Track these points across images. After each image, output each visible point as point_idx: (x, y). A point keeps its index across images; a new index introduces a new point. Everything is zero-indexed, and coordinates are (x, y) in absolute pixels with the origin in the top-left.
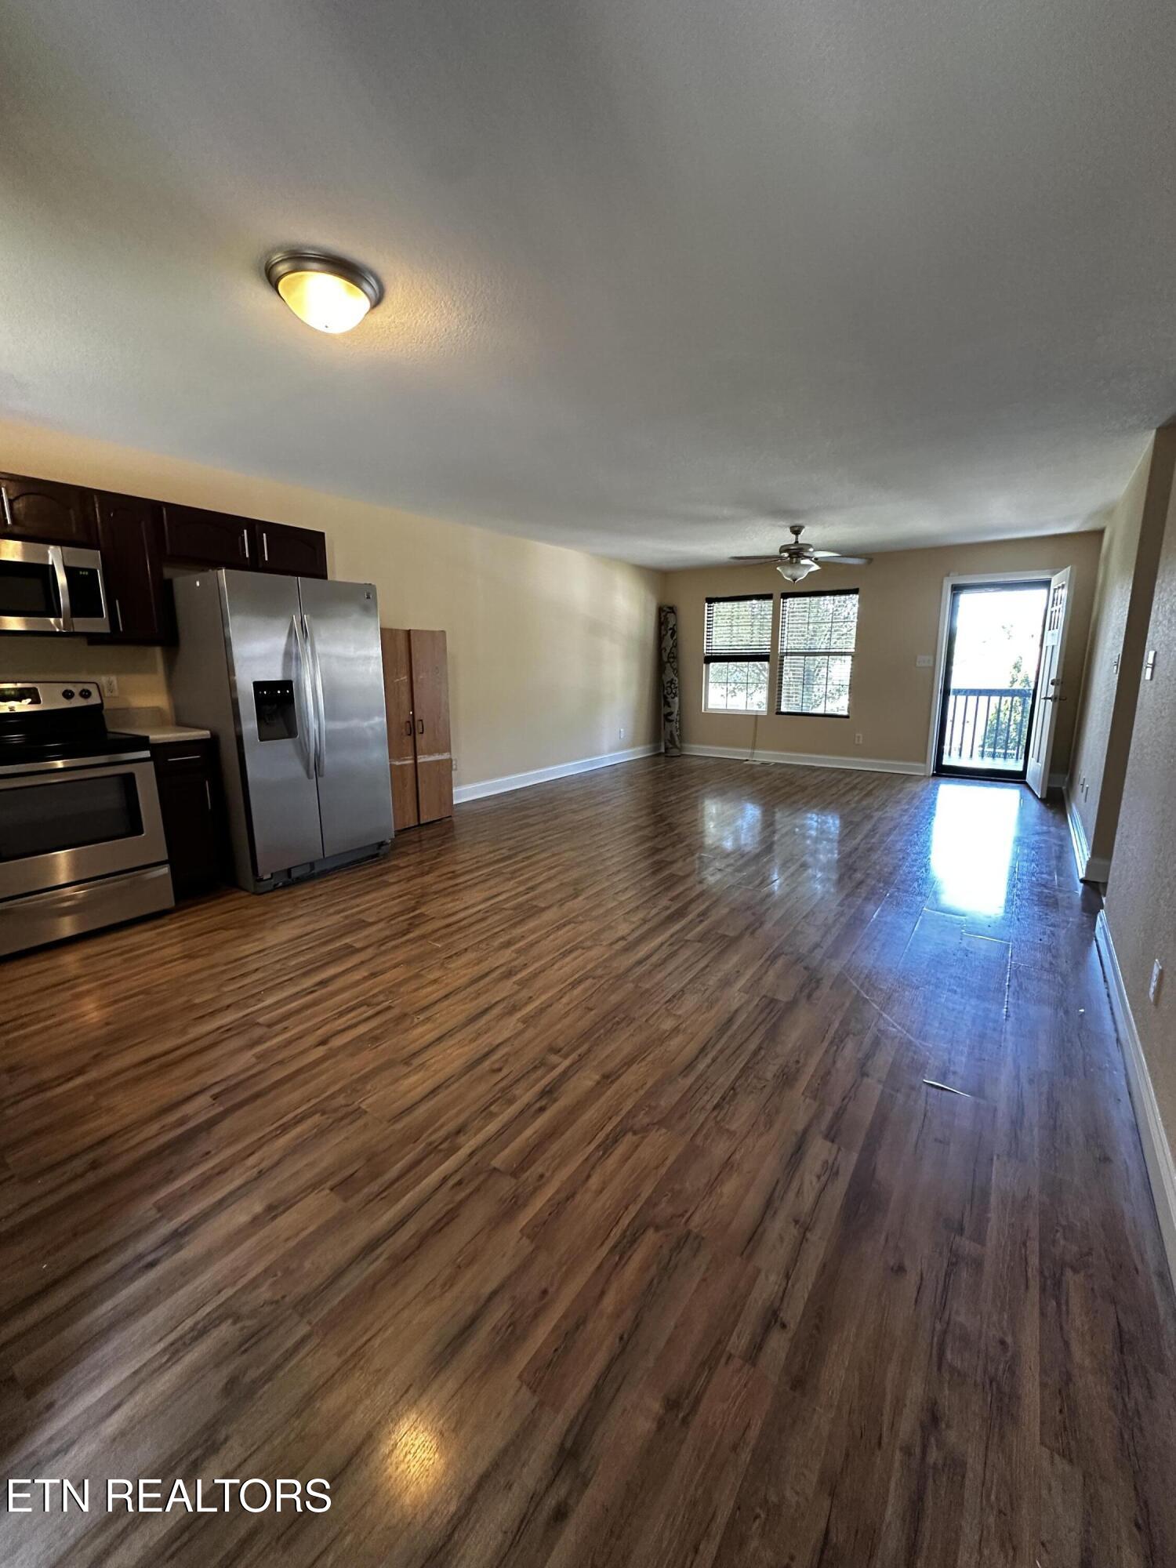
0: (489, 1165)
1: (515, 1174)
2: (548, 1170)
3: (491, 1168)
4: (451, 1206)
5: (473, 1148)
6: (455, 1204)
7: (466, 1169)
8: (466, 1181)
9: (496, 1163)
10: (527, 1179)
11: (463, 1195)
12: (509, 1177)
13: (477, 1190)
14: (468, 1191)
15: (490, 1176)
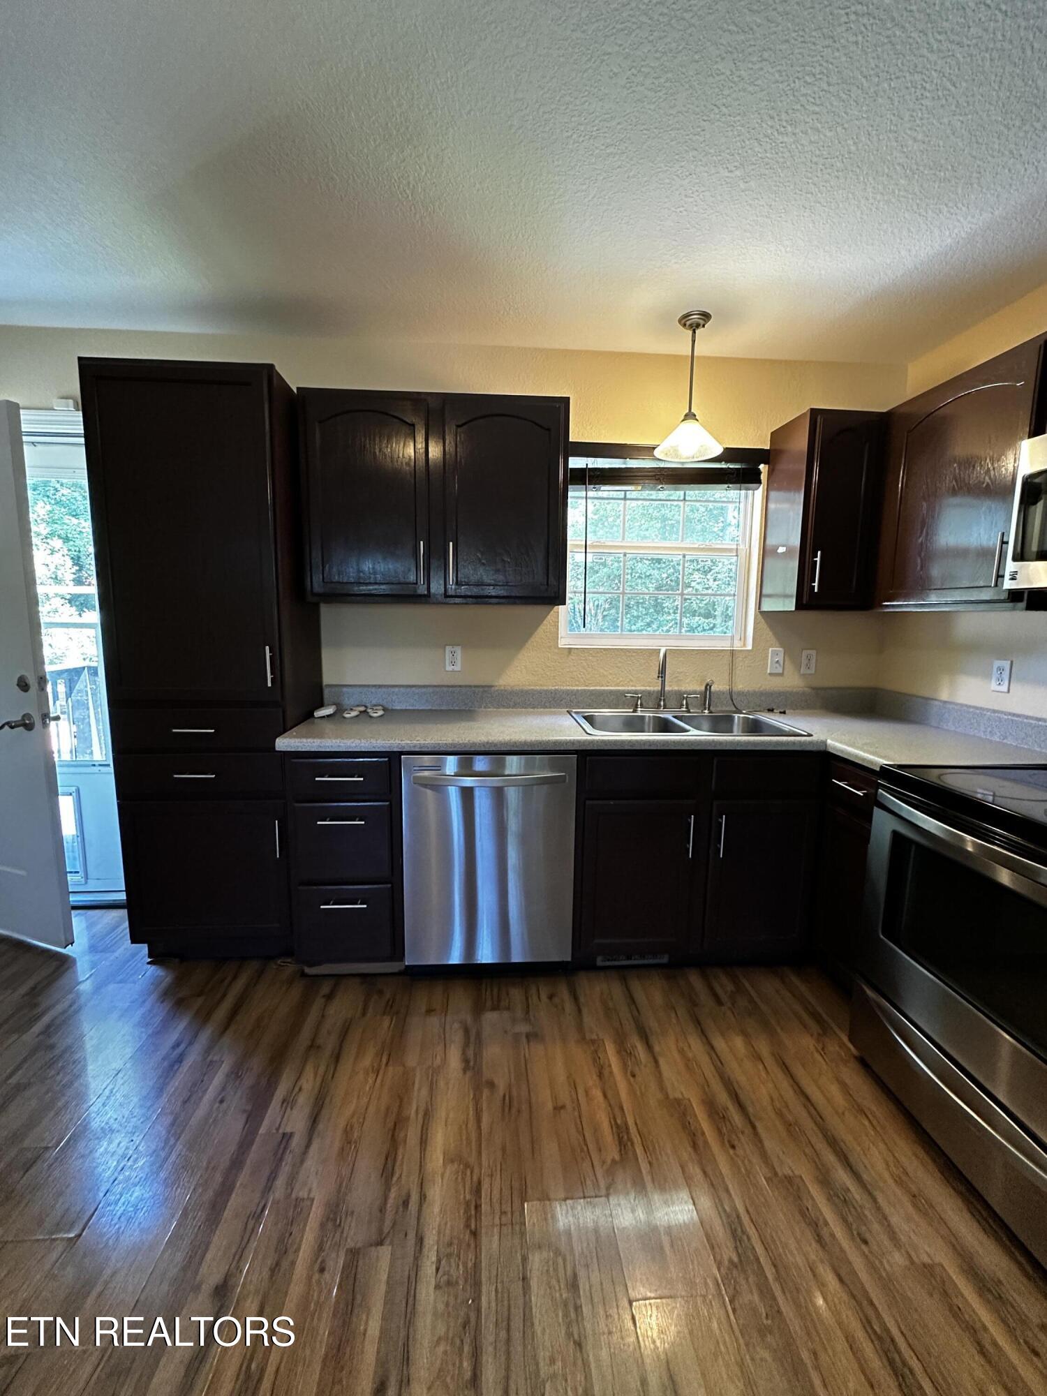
0: (392, 1243)
1: (354, 1254)
2: (319, 1282)
3: (388, 1241)
4: (395, 1179)
5: (425, 1251)
6: (393, 1182)
7: (413, 1222)
8: (401, 1209)
9: (385, 1252)
10: (338, 1256)
11: (393, 1194)
12: (359, 1245)
13: (382, 1210)
14: (391, 1202)
15: (380, 1231)
